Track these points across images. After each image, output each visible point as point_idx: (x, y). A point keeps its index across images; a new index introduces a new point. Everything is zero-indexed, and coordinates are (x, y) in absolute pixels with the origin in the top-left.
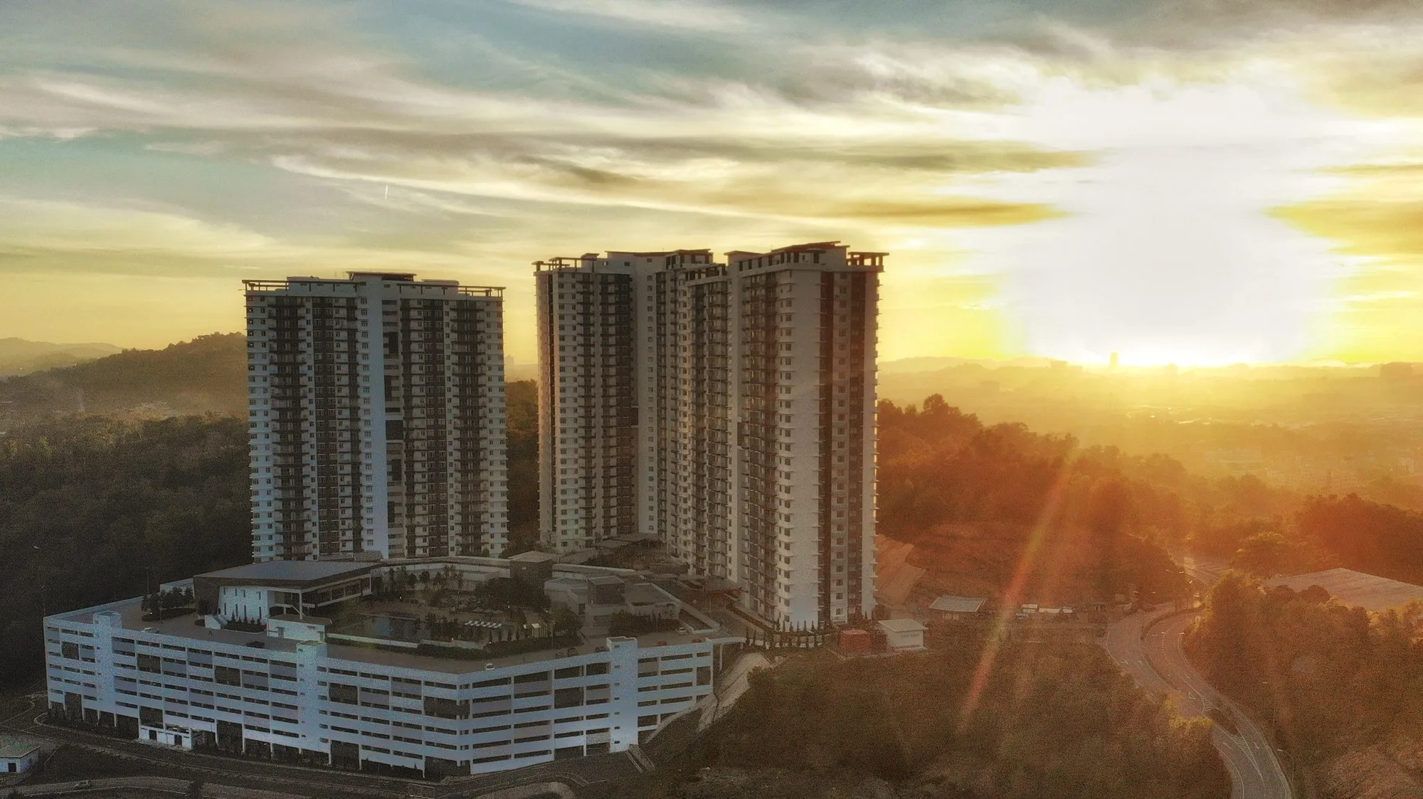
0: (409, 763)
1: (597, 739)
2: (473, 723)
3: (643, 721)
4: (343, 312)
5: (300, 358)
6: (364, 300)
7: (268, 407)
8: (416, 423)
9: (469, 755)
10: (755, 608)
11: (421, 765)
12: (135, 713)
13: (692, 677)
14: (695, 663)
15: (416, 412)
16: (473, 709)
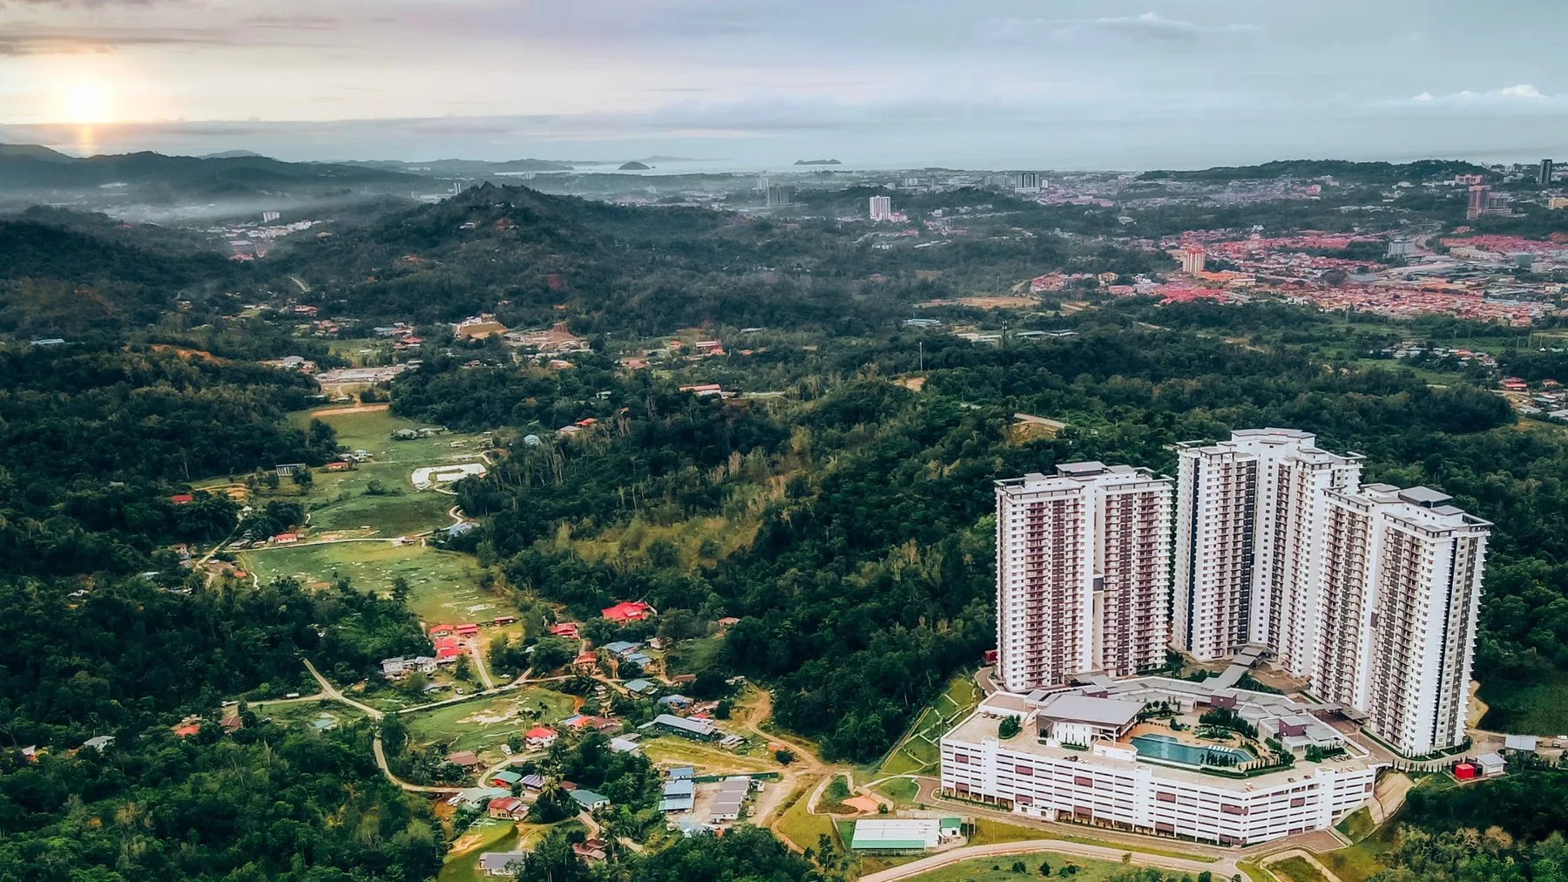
0: (1210, 837)
1: (1310, 823)
2: (1250, 818)
3: (1334, 813)
4: (1071, 509)
5: (1043, 543)
6: (1083, 498)
7: (1024, 577)
8: (1112, 579)
9: (1246, 834)
10: (1381, 732)
11: (1217, 838)
12: (1013, 797)
13: (1362, 788)
14: (1365, 781)
15: (1113, 572)
16: (1251, 810)
